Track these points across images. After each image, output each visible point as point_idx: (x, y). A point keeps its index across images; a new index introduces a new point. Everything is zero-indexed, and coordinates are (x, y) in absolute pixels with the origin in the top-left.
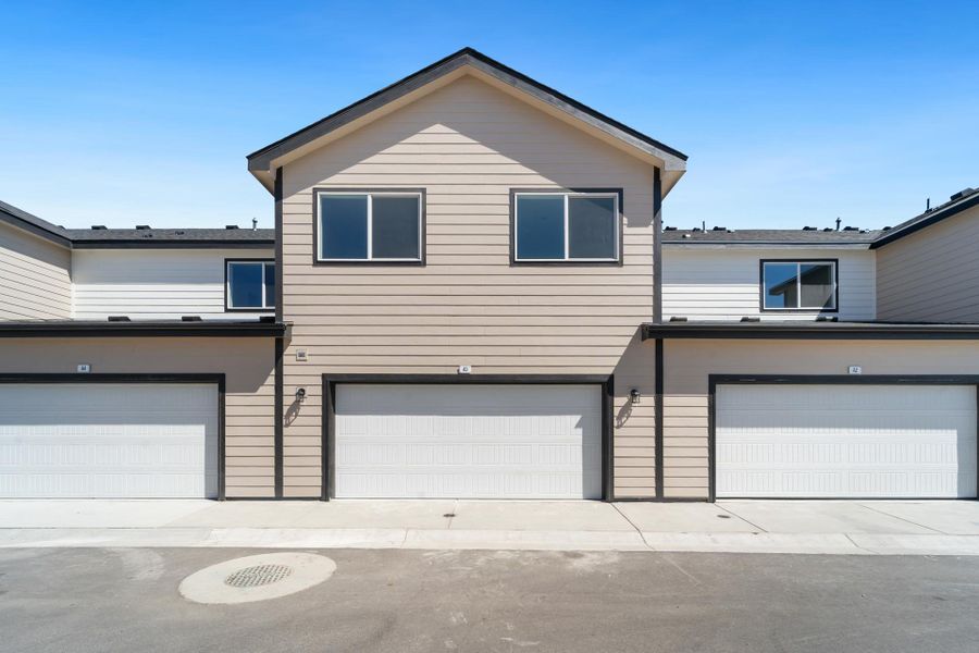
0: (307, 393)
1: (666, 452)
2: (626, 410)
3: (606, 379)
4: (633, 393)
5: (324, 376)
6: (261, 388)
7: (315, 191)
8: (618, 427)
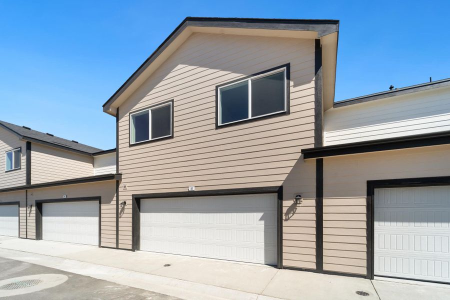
0: (127, 203)
1: (325, 238)
2: (292, 209)
3: (277, 189)
4: (298, 197)
5: (133, 195)
6: (112, 202)
7: (130, 113)
8: (286, 220)
